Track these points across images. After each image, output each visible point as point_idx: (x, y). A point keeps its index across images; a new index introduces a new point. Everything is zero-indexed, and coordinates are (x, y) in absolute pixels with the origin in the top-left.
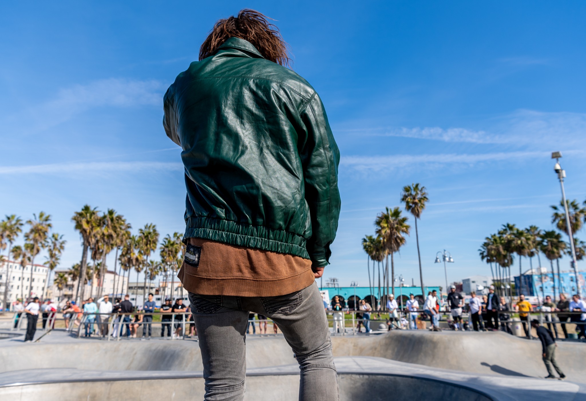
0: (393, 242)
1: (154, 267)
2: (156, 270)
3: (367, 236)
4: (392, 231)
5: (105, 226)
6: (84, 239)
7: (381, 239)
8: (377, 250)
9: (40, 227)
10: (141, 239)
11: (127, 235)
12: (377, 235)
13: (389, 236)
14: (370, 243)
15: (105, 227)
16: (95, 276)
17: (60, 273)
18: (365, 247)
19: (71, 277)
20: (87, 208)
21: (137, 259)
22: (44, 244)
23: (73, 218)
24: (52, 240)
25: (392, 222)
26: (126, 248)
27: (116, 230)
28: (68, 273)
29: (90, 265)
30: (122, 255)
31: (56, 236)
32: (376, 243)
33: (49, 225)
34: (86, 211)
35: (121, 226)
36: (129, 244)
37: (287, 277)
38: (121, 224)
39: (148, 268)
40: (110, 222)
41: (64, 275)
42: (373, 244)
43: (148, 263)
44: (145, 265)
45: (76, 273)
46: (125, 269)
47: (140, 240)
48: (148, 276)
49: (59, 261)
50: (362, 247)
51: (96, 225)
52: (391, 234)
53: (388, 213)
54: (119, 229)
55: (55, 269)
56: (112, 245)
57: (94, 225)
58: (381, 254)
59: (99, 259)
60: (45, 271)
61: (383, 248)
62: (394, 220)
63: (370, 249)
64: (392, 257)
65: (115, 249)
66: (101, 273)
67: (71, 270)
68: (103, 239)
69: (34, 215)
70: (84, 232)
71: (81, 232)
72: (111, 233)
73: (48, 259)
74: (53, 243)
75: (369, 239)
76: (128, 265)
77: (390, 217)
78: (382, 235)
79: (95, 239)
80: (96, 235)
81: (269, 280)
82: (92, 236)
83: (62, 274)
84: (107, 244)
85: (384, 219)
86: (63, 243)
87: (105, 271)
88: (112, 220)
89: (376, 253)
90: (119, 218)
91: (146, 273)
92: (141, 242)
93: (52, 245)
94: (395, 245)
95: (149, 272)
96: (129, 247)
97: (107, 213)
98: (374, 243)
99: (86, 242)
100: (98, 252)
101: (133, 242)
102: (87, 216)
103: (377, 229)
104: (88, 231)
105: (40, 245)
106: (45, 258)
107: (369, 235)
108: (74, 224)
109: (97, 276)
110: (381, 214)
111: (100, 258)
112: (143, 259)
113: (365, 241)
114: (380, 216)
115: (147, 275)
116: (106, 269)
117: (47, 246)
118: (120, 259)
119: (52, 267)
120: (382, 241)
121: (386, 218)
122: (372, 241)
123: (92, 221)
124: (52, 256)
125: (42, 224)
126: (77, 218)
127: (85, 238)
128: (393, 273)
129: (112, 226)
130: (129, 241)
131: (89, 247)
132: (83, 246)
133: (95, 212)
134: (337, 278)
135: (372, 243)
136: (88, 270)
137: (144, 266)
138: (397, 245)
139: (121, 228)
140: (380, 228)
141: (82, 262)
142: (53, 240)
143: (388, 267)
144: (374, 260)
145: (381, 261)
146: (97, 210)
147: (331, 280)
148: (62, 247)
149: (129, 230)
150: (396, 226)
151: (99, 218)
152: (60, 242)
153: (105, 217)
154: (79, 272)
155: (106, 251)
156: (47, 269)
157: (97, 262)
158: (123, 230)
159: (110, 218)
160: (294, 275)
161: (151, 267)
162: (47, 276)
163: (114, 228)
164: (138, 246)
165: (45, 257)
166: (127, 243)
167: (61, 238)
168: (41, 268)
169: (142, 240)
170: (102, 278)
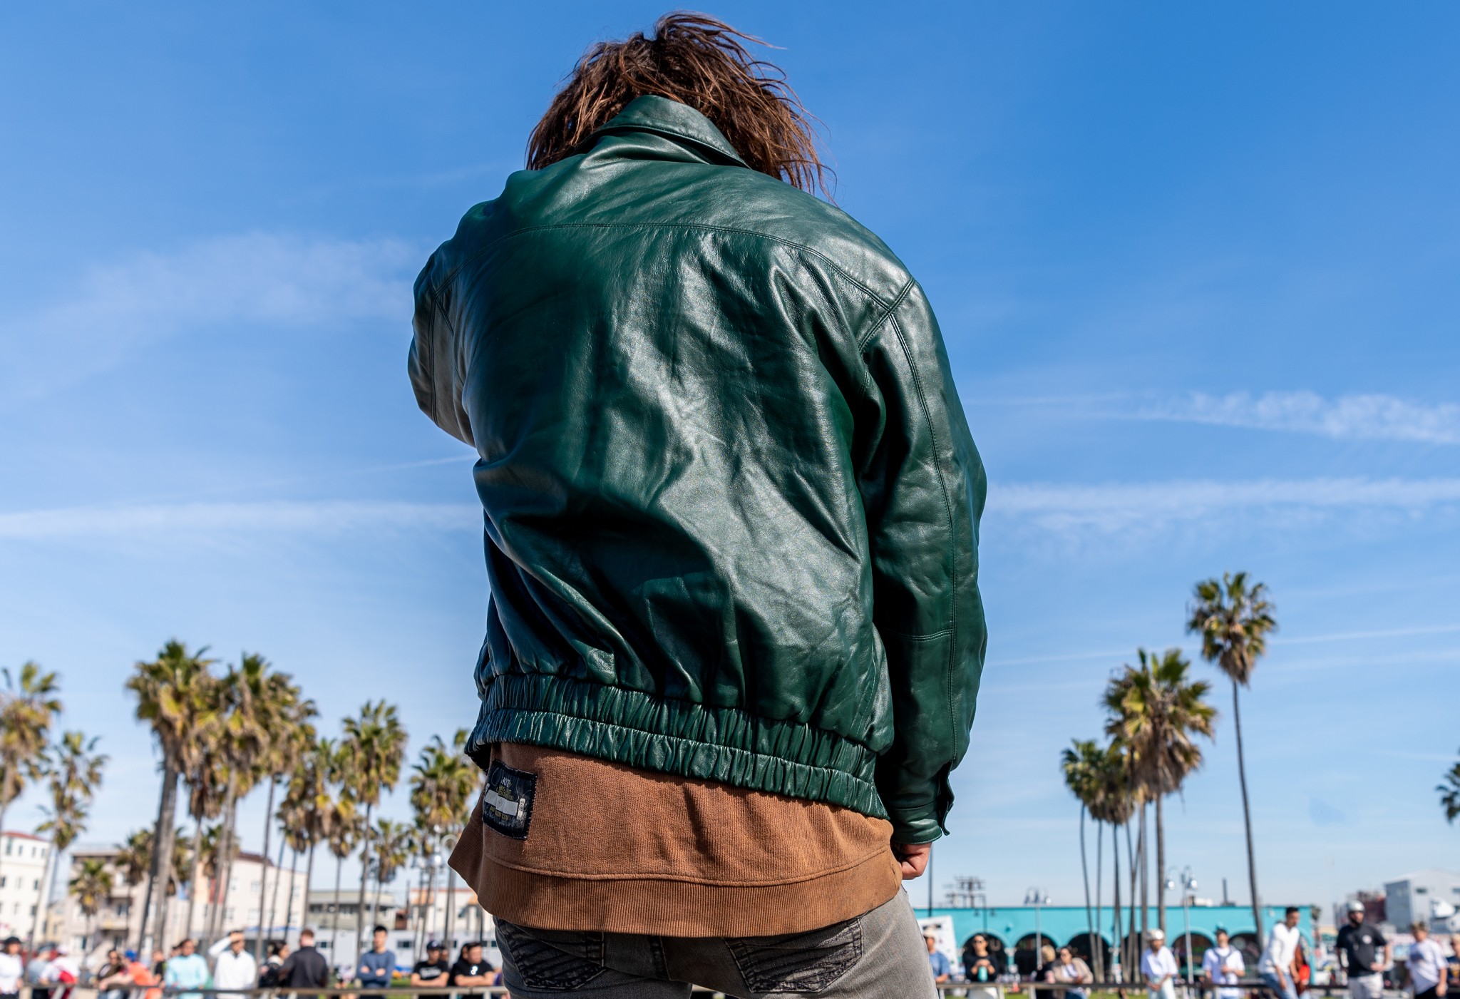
0: (1160, 762)
1: (390, 840)
2: (398, 851)
3: (1077, 744)
4: (1158, 726)
5: (232, 708)
6: (166, 752)
7: (1124, 751)
8: (1111, 788)
9: (25, 711)
10: (350, 751)
11: (302, 738)
12: (1112, 737)
13: (1149, 742)
14: (1087, 765)
15: (234, 713)
16: (200, 868)
17: (87, 860)
18: (1071, 778)
19: (123, 874)
20: (174, 651)
21: (336, 817)
22: (37, 767)
23: (132, 682)
24: (61, 755)
25: (1158, 697)
26: (299, 781)
27: (270, 722)
28: (113, 860)
29: (183, 834)
30: (289, 803)
31: (75, 740)
32: (1108, 766)
33: (53, 706)
34: (173, 661)
35: (285, 710)
36: (309, 766)
37: (813, 876)
38: (285, 703)
39: (371, 845)
40: (248, 696)
41: (100, 867)
42: (1098, 768)
43: (372, 829)
44: (361, 834)
45: (139, 860)
46: (299, 848)
47: (347, 754)
48: (373, 870)
49: (84, 821)
50: (1061, 778)
51: (205, 707)
52: (1157, 737)
53: (1144, 668)
54: (277, 719)
55: (73, 848)
56: (256, 769)
57: (198, 704)
58: (1124, 800)
59: (213, 815)
60: (39, 852)
61: (1130, 782)
62: (1166, 690)
63: (1088, 782)
64: (1158, 809)
65: (266, 781)
66: (222, 862)
67: (124, 851)
68: (227, 749)
69: (6, 672)
70: (165, 729)
71: (156, 729)
72: (253, 731)
73: (49, 813)
74: (65, 762)
75: (1084, 753)
76: (306, 835)
77: (1153, 682)
78: (1126, 740)
79: (201, 752)
80: (203, 737)
81: (755, 883)
82: (193, 741)
83: (93, 864)
84: (239, 765)
85: (1134, 688)
86: (99, 762)
87: (232, 853)
88: (256, 688)
89: (1106, 797)
90: (279, 682)
91: (367, 861)
92: (349, 759)
93: (63, 770)
94: (1167, 770)
95: (375, 855)
96: (309, 778)
97: (238, 666)
98: (1100, 764)
99: (171, 762)
100: (210, 792)
101: (323, 760)
102: (175, 677)
103: (1110, 720)
104: (179, 725)
105: (23, 769)
106: (40, 812)
107: (1084, 739)
108: (132, 701)
109: (209, 870)
110: (1125, 670)
111: (217, 812)
112: (355, 816)
113: (1071, 757)
114: (1121, 677)
115: (369, 868)
116: (237, 846)
117: (46, 773)
118: (280, 816)
119: (62, 840)
120: (1126, 760)
121: (1140, 682)
122: (1094, 758)
123: (193, 694)
124: (63, 804)
125: (30, 702)
126: (141, 684)
127: (170, 746)
128: (1160, 862)
129: (257, 711)
130: (309, 756)
131: (182, 777)
132: (162, 774)
133: (202, 664)
134: (981, 878)
135: (1093, 764)
136: (179, 850)
137: (358, 837)
138: (1174, 770)
139: (283, 716)
140: (1120, 717)
141: (158, 825)
142: (67, 753)
143: (1145, 842)
144: (1100, 820)
145: (1124, 824)
146: (205, 656)
147: (963, 884)
148: (94, 777)
149: (310, 721)
150: (1171, 709)
151: (213, 683)
152: (87, 761)
153: (232, 679)
154: (148, 856)
155: (238, 788)
156: (46, 845)
157: (207, 824)
158: (291, 721)
159: (248, 682)
160: (838, 869)
161: (381, 841)
162: (46, 868)
163: (264, 716)
164: (339, 772)
165: (42, 808)
166: (303, 763)
167: (91, 747)
168: (28, 845)
169: (354, 753)
170: (224, 875)
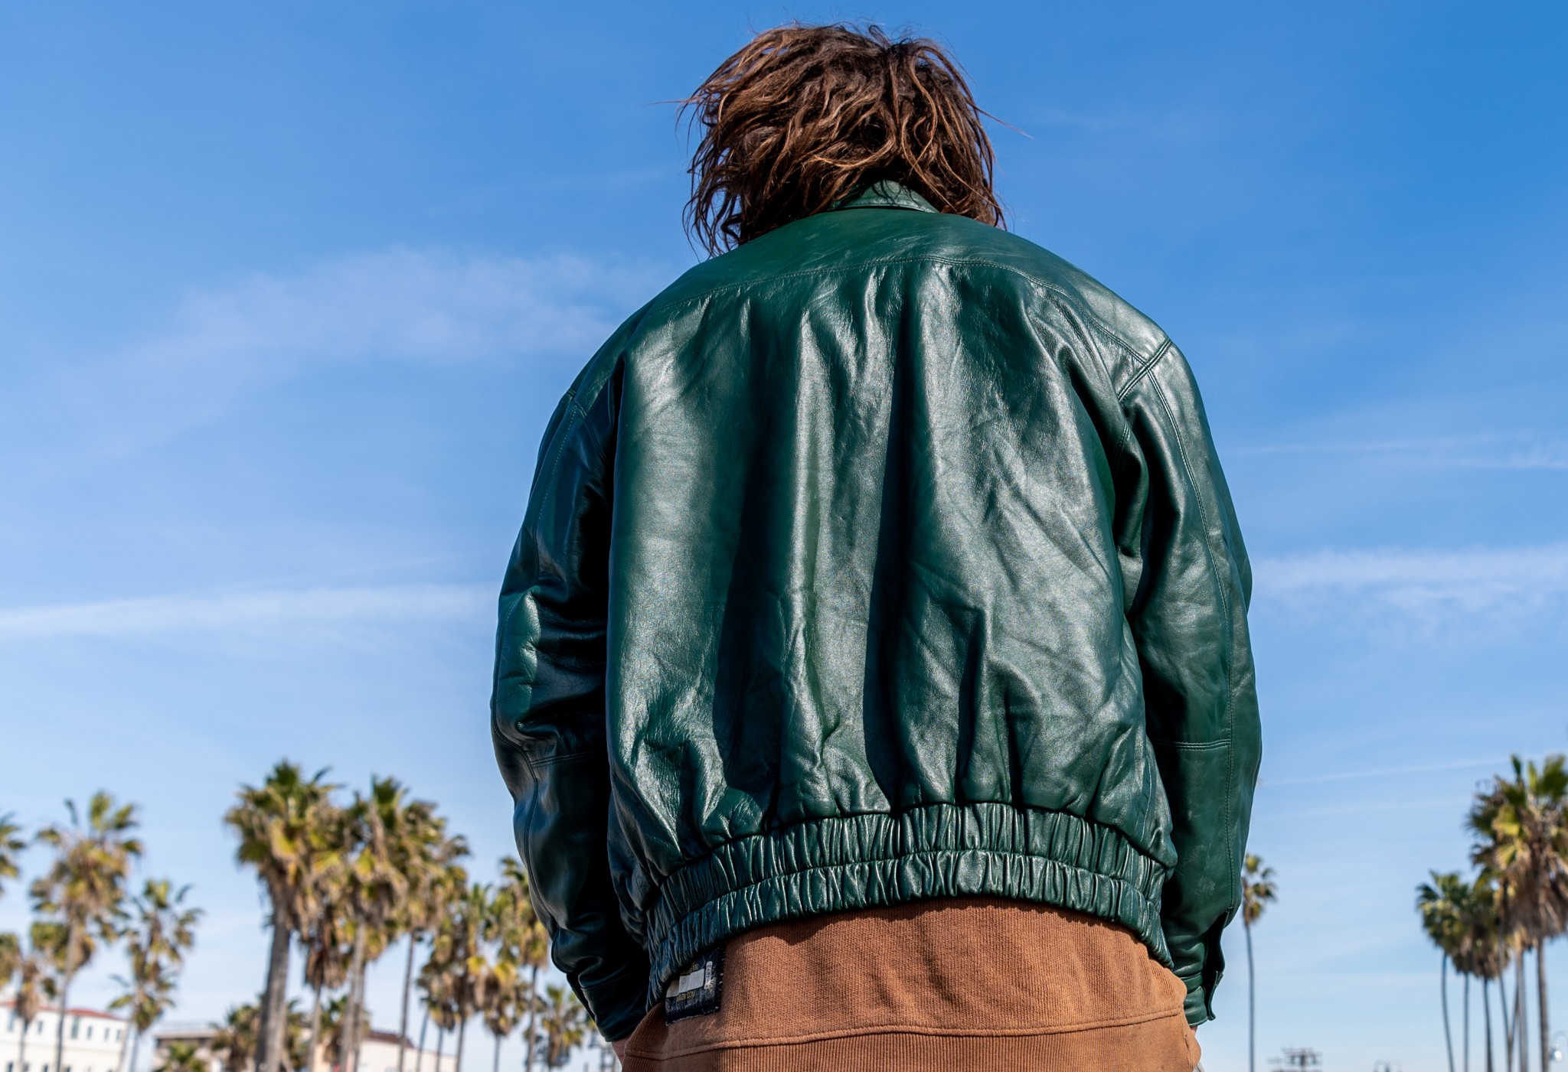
0: (1542, 899)
1: (563, 1013)
2: (572, 1026)
3: (1436, 877)
4: (1537, 854)
5: (360, 846)
6: (276, 903)
7: (1495, 885)
8: (1480, 932)
9: (94, 854)
10: (510, 899)
11: (450, 885)
12: (1480, 868)
13: (1527, 874)
14: (1449, 904)
15: (362, 852)
16: (319, 1052)
17: (175, 1044)
18: (1429, 921)
19: (221, 1060)
20: (285, 776)
21: (492, 985)
22: (111, 926)
23: (232, 814)
24: (142, 910)
25: (1538, 816)
26: (446, 939)
27: (408, 864)
28: (209, 1043)
29: (298, 1009)
30: (434, 967)
31: (160, 890)
32: (1475, 905)
33: (131, 847)
34: (285, 788)
35: (428, 848)
36: (458, 919)
38: (427, 840)
39: (538, 1019)
40: (380, 831)
41: (191, 1052)
42: (1462, 908)
43: (539, 998)
44: (524, 1005)
45: (242, 1043)
46: (447, 1025)
47: (507, 903)
48: (540, 1052)
49: (171, 994)
50: (1418, 920)
51: (324, 845)
52: (1536, 868)
53: (1519, 780)
54: (416, 861)
55: (157, 1029)
56: (391, 924)
57: (315, 841)
58: (1497, 947)
59: (335, 984)
60: (113, 1035)
61: (1503, 926)
62: (1547, 808)
63: (1451, 926)
64: (1540, 959)
65: (404, 939)
66: (346, 1042)
67: (223, 1031)
68: (353, 898)
69: (70, 804)
70: (273, 874)
71: (262, 875)
72: (386, 875)
73: (126, 985)
74: (146, 918)
75: (1444, 889)
76: (455, 1007)
77: (1530, 798)
78: (1496, 871)
79: (319, 903)
80: (323, 885)
82: (309, 888)
83: (183, 1049)
84: (369, 919)
85: (1507, 805)
86: (190, 917)
87: (360, 1031)
88: (389, 821)
89: (1474, 944)
90: (419, 813)
91: (533, 1039)
92: (509, 909)
93: (144, 929)
94: (1550, 909)
95: (544, 1032)
96: (458, 935)
97: (367, 794)
98: (1465, 902)
99: (282, 917)
100: (331, 954)
101: (476, 911)
102: (287, 807)
103: (1477, 846)
104: (291, 868)
105: (93, 928)
106: (114, 983)
107: (1445, 870)
108: (233, 840)
109: (330, 1055)
110: (1494, 782)
111: (341, 979)
112: (518, 982)
113: (1428, 894)
114: (1489, 791)
115: (537, 1047)
116: (366, 1023)
117: (123, 933)
118: (422, 983)
119: (144, 1018)
120: (1497, 896)
121: (1513, 797)
122: (1457, 895)
123: (309, 829)
124: (145, 972)
125: (101, 842)
126: (244, 817)
127: (280, 897)
128: (1544, 1026)
129: (390, 848)
130: (457, 908)
131: (295, 936)
132: (270, 930)
133: (321, 792)
134: (1316, 1049)
135: (1456, 901)
136: (292, 1030)
137: (522, 1009)
138: (1559, 909)
139: (425, 857)
140: (1489, 843)
141: (265, 998)
142: (149, 907)
143: (1524, 1001)
144: (1466, 973)
145: (1497, 979)
146: (324, 780)
147: (1293, 1058)
148: (184, 938)
149: (461, 862)
150: (1553, 831)
151: (336, 816)
152: (175, 916)
153: (359, 810)
154: (253, 1037)
155: (367, 951)
156: (122, 1026)
157: (327, 996)
158: (437, 862)
159: (379, 812)
161: (550, 1014)
162: (122, 1054)
163: (400, 858)
164: (495, 928)
165: (117, 978)
166: (451, 916)
167: (180, 898)
168: (99, 1025)
169: (515, 901)
170: (350, 1059)
